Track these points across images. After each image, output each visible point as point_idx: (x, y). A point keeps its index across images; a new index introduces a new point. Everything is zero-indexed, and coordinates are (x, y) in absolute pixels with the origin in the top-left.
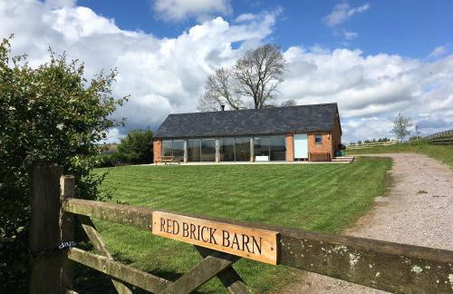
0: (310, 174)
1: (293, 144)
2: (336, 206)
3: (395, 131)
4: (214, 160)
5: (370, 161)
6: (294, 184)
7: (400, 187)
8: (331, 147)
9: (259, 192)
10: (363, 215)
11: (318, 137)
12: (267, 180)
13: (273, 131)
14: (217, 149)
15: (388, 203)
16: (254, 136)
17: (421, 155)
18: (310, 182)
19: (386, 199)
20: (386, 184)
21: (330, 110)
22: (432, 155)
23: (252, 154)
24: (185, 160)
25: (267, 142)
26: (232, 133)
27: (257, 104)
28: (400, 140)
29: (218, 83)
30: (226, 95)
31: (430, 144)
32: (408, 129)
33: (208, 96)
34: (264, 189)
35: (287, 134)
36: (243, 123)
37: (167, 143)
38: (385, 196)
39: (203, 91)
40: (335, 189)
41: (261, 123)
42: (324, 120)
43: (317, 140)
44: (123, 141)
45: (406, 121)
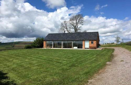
0: (88, 53)
1: (85, 44)
2: (93, 65)
3: (116, 41)
4: (61, 48)
5: (108, 50)
6: (82, 56)
7: (115, 58)
8: (96, 45)
9: (70, 59)
10: (101, 69)
11: (92, 42)
12: (74, 55)
13: (79, 40)
14: (62, 44)
15: (111, 64)
16: (73, 41)
17: (123, 48)
18: (87, 56)
19: (110, 63)
20: (111, 58)
21: (96, 34)
22: (127, 48)
23: (72, 46)
24: (53, 47)
25: (77, 43)
26: (67, 40)
27: (75, 31)
28: (117, 43)
29: (64, 25)
30: (67, 28)
31: (126, 45)
32: (120, 40)
33: (61, 29)
34: (72, 58)
35: (83, 40)
36: (70, 37)
37: (48, 42)
38: (110, 62)
39: (60, 27)
40: (95, 58)
41: (75, 37)
42: (94, 37)
43: (92, 43)
44: (35, 41)
45: (119, 38)
